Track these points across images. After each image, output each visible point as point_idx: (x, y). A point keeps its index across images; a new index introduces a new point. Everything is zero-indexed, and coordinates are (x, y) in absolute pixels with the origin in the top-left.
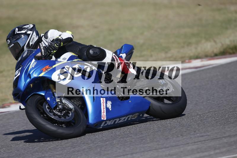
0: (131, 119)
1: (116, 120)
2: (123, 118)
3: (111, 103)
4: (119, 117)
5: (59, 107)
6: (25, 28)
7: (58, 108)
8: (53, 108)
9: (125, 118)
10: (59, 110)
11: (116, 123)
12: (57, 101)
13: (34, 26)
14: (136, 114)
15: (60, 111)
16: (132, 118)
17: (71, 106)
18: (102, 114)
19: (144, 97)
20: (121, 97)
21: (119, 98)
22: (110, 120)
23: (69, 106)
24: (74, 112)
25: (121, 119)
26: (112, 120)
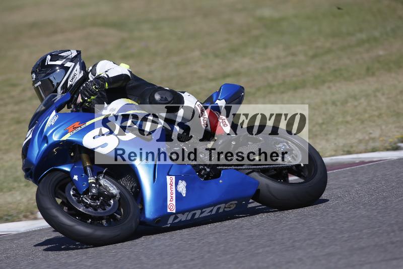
0: (224, 210)
1: (195, 213)
2: (209, 210)
3: (185, 184)
4: (201, 208)
5: (91, 192)
6: (63, 57)
7: (90, 194)
8: (81, 193)
9: (213, 210)
10: (92, 196)
11: (197, 216)
12: (89, 181)
13: (79, 53)
14: (233, 202)
15: (94, 198)
16: (226, 210)
17: (114, 190)
18: (169, 202)
19: (248, 174)
20: (204, 174)
21: (202, 176)
22: (183, 212)
23: (110, 190)
24: (119, 200)
25: (204, 210)
26: (187, 213)
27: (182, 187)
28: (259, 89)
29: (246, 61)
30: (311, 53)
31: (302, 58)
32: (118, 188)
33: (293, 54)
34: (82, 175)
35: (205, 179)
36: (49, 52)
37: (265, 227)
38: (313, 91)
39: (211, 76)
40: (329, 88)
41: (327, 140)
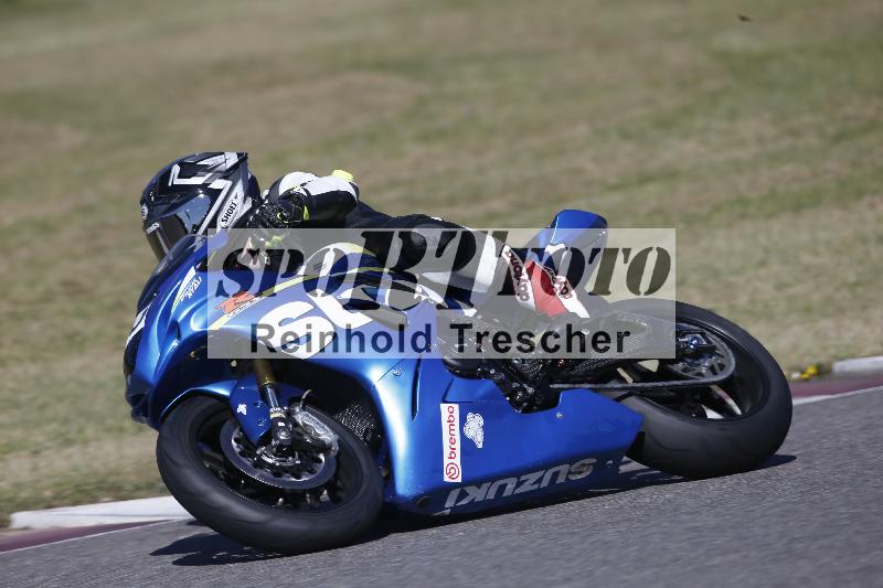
0: (567, 479)
1: (505, 486)
2: (533, 477)
3: (482, 423)
4: (517, 474)
5: (277, 438)
6: (205, 169)
7: (273, 443)
8: (255, 440)
9: (543, 476)
10: (280, 447)
11: (507, 492)
12: (272, 416)
13: (243, 158)
14: (587, 461)
15: (282, 451)
17: (326, 435)
18: (446, 461)
19: (618, 400)
20: (523, 400)
21: (517, 405)
22: (478, 483)
23: (319, 435)
24: (337, 457)
25: (523, 478)
26: (488, 484)
27: (475, 427)
28: (717, 209)
29: (690, 146)
30: (831, 130)
31: (812, 140)
32: (335, 432)
33: (794, 133)
34: (256, 404)
35: (525, 411)
36: (179, 158)
37: (728, 509)
38: (837, 214)
39: (613, 180)
40: (872, 206)
41: (867, 321)
